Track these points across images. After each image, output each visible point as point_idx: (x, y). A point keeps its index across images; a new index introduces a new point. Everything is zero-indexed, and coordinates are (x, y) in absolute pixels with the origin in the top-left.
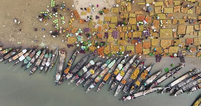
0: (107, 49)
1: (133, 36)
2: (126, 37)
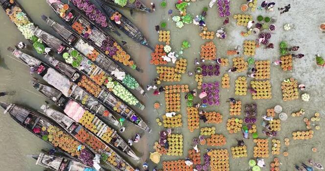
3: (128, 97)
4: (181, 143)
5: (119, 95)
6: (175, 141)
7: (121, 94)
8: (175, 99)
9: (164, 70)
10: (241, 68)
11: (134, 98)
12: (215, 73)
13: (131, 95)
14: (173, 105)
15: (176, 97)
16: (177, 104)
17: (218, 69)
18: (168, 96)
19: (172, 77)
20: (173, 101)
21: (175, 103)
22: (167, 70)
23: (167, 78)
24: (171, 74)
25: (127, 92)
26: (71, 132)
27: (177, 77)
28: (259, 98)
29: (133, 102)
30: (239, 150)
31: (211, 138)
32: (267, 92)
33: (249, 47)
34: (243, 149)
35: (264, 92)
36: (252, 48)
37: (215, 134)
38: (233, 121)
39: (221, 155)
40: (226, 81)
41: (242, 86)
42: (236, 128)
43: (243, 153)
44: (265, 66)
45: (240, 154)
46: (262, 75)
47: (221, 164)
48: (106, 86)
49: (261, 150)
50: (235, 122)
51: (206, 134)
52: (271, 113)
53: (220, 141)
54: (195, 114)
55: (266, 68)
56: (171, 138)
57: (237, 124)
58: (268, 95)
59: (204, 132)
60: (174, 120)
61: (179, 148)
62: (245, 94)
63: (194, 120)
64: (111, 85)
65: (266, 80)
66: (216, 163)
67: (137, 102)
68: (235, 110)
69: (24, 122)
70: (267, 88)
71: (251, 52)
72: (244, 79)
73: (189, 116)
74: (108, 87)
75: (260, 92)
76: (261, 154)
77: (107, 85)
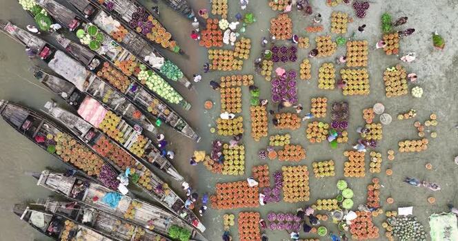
0: (225, 63)
1: (290, 169)
2: (282, 138)
3: (167, 92)
4: (242, 157)
5: (154, 89)
6: (233, 155)
7: (158, 87)
8: (233, 95)
9: (218, 54)
10: (327, 51)
11: (176, 94)
12: (290, 58)
13: (172, 89)
14: (231, 103)
15: (236, 92)
16: (236, 103)
17: (294, 52)
18: (223, 91)
19: (230, 64)
20: (231, 98)
21: (234, 100)
22: (223, 55)
23: (223, 65)
24: (228, 61)
25: (166, 85)
26: (87, 141)
27: (237, 65)
28: (352, 92)
29: (175, 99)
30: (324, 167)
31: (284, 150)
32: (364, 84)
33: (338, 20)
34: (329, 166)
35: (358, 85)
36: (342, 23)
37: (290, 145)
38: (315, 125)
39: (298, 174)
40: (305, 69)
41: (328, 76)
42: (319, 135)
43: (329, 171)
44: (361, 49)
45: (324, 172)
46: (357, 61)
47: (298, 186)
48: (137, 78)
49: (355, 167)
50: (318, 127)
51: (277, 144)
52: (369, 114)
53: (297, 154)
54: (262, 116)
55: (363, 51)
56: (228, 149)
57: (321, 130)
58: (364, 89)
59: (274, 141)
60: (232, 125)
61: (239, 165)
62: (332, 87)
63: (260, 124)
64: (144, 75)
65: (362, 67)
66: (291, 185)
67: (181, 99)
68: (319, 110)
69: (21, 127)
70: (363, 79)
71: (341, 28)
72: (331, 66)
73: (253, 119)
74: (140, 79)
75: (353, 85)
76: (354, 172)
77: (139, 75)
